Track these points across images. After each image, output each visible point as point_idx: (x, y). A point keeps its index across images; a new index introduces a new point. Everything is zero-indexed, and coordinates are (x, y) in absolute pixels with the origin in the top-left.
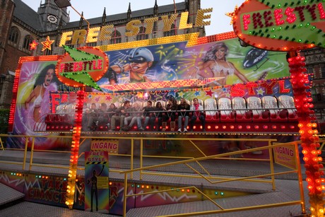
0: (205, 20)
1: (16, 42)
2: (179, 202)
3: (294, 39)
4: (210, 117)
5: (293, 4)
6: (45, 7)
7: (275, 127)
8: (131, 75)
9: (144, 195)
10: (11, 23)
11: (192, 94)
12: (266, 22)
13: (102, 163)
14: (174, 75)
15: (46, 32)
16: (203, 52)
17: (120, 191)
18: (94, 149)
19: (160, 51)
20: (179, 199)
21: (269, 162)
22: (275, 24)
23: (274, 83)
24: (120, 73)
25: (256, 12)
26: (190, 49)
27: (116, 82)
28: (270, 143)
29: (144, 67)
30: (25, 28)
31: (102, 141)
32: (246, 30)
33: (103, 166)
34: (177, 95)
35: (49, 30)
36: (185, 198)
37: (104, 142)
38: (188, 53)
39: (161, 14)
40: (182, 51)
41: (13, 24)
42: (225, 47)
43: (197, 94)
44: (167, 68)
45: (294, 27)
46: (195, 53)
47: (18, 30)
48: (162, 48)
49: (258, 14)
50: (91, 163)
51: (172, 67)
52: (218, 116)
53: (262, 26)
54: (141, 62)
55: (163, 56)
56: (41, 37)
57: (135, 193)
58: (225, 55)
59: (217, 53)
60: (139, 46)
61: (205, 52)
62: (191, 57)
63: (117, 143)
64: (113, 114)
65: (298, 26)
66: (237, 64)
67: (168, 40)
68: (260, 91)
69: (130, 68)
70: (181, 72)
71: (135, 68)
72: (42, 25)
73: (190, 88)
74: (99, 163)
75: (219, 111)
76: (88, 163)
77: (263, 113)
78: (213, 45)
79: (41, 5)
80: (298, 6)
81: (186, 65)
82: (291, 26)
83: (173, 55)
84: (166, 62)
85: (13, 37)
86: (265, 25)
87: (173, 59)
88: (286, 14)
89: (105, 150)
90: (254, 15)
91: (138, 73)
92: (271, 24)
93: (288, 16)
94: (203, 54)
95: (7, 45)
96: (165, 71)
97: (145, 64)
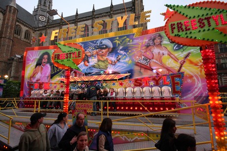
1: (19, 35)
2: (133, 142)
3: (204, 39)
6: (37, 11)
8: (98, 58)
10: (16, 23)
12: (186, 28)
14: (126, 56)
15: (39, 27)
16: (146, 41)
17: (95, 135)
18: (77, 108)
19: (116, 41)
20: (133, 140)
22: (191, 29)
23: (160, 78)
24: (90, 56)
25: (179, 22)
26: (137, 38)
27: (88, 62)
29: (106, 52)
30: (25, 25)
31: (82, 103)
35: (41, 26)
36: (137, 139)
37: (84, 104)
38: (136, 41)
39: (115, 10)
40: (131, 40)
41: (17, 23)
42: (161, 37)
44: (122, 52)
45: (204, 31)
46: (141, 41)
47: (20, 27)
48: (118, 38)
49: (180, 23)
51: (125, 51)
53: (183, 31)
54: (104, 48)
55: (119, 44)
56: (36, 31)
58: (161, 42)
59: (155, 41)
61: (147, 40)
62: (137, 44)
63: (92, 104)
66: (170, 48)
68: (152, 83)
69: (97, 52)
70: (131, 54)
71: (101, 52)
72: (36, 23)
76: (74, 117)
78: (152, 35)
79: (35, 9)
80: (207, 17)
81: (134, 50)
82: (202, 30)
83: (125, 43)
84: (121, 48)
85: (18, 32)
86: (185, 30)
87: (125, 46)
89: (84, 108)
90: (178, 23)
91: (102, 56)
92: (189, 29)
94: (146, 42)
95: (14, 37)
96: (121, 54)
97: (106, 50)
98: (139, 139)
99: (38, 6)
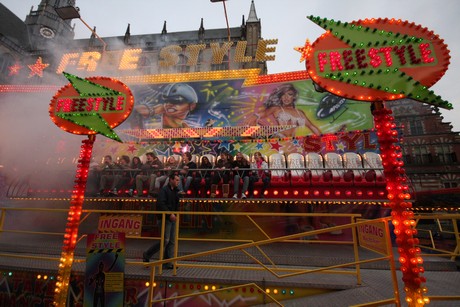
0: (268, 54)
3: (379, 87)
4: (276, 178)
5: (377, 44)
6: (37, 16)
7: (360, 193)
8: (165, 121)
9: (179, 300)
11: (253, 147)
13: (114, 251)
14: (225, 122)
15: (35, 51)
16: (266, 95)
17: (141, 294)
18: (102, 229)
19: (207, 90)
20: (231, 303)
21: (352, 245)
22: (357, 66)
23: (357, 137)
24: (148, 116)
26: (248, 89)
28: (353, 220)
29: (184, 111)
31: (116, 217)
32: (321, 71)
33: (117, 256)
34: (232, 148)
35: (41, 48)
36: (239, 301)
37: (120, 218)
38: (246, 94)
39: (209, 40)
40: (237, 92)
42: (294, 90)
43: (259, 146)
44: (216, 113)
45: (380, 72)
46: (255, 95)
48: (210, 85)
50: (96, 251)
51: (223, 112)
52: (288, 177)
54: (179, 103)
55: (211, 97)
56: (27, 57)
57: (165, 296)
58: (294, 100)
59: (283, 97)
60: (177, 80)
61: (268, 95)
62: (248, 100)
63: (140, 219)
64: (138, 173)
65: (384, 70)
66: (309, 113)
67: (218, 75)
68: (341, 146)
69: (163, 110)
70: (235, 120)
71: (171, 110)
72: (31, 41)
73: (249, 138)
74: (110, 251)
75: (289, 171)
76: (92, 251)
77: (345, 175)
78: (278, 87)
79: (32, 12)
81: (242, 111)
82: (376, 70)
83: (224, 96)
84: (215, 104)
87: (224, 101)
88: (369, 55)
89: (121, 230)
91: (174, 117)
93: (372, 58)
94: (265, 98)
96: (214, 118)
97: (185, 106)
98: (243, 300)
99: (41, 6)
